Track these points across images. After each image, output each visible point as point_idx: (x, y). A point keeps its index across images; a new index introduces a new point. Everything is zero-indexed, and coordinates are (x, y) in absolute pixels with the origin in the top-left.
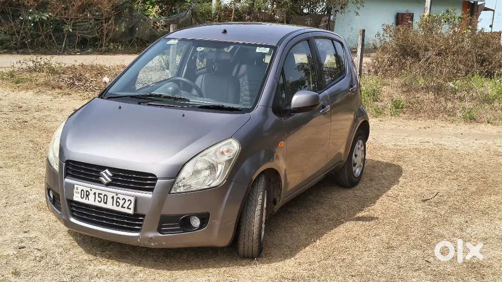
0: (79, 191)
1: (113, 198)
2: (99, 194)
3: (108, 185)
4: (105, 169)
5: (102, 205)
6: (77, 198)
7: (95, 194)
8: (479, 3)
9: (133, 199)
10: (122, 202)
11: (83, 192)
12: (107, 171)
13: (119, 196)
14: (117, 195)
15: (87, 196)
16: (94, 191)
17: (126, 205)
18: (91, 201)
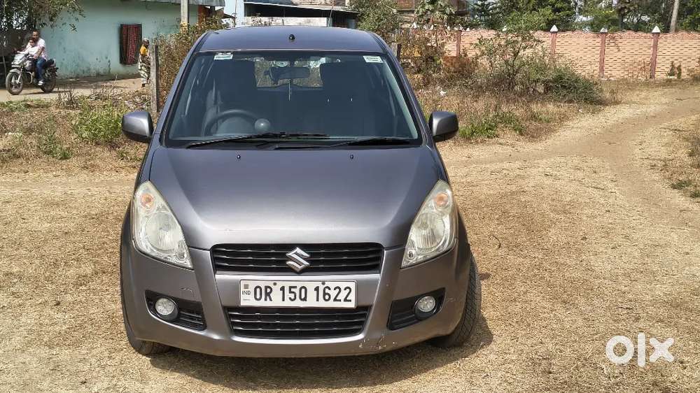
0: (251, 289)
1: (317, 289)
2: (291, 288)
3: (305, 271)
4: (295, 248)
5: (298, 303)
6: (247, 300)
7: (283, 289)
8: (217, 8)
9: (352, 285)
10: (333, 293)
11: (258, 290)
12: (298, 250)
13: (327, 284)
14: (323, 284)
15: (268, 294)
16: (280, 285)
17: (342, 296)
18: (276, 301)
